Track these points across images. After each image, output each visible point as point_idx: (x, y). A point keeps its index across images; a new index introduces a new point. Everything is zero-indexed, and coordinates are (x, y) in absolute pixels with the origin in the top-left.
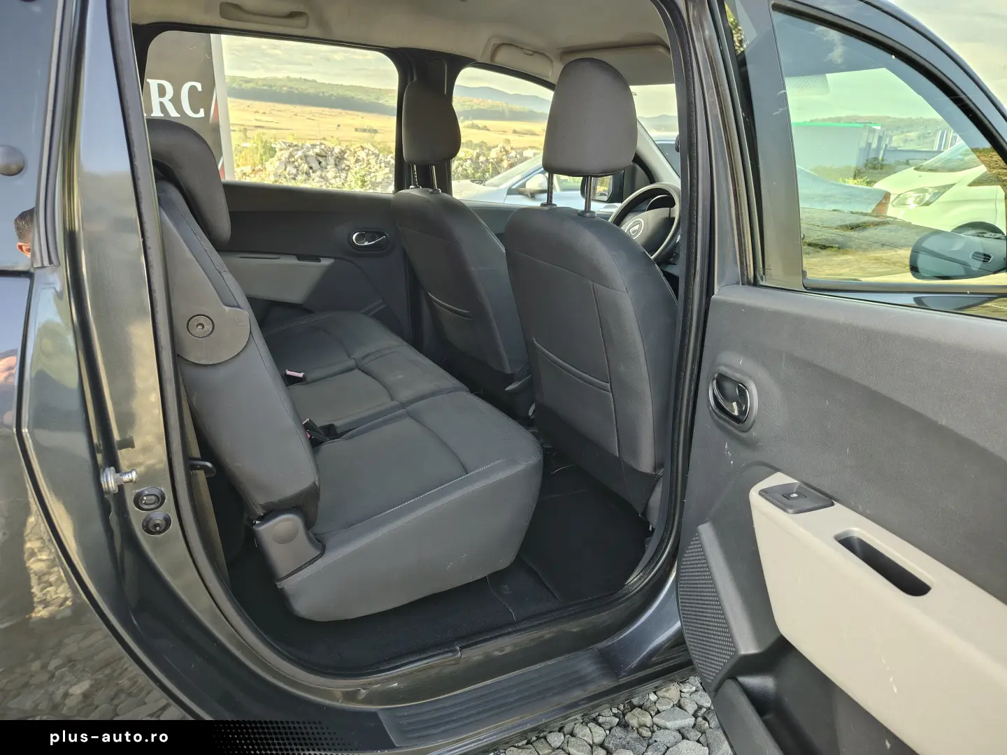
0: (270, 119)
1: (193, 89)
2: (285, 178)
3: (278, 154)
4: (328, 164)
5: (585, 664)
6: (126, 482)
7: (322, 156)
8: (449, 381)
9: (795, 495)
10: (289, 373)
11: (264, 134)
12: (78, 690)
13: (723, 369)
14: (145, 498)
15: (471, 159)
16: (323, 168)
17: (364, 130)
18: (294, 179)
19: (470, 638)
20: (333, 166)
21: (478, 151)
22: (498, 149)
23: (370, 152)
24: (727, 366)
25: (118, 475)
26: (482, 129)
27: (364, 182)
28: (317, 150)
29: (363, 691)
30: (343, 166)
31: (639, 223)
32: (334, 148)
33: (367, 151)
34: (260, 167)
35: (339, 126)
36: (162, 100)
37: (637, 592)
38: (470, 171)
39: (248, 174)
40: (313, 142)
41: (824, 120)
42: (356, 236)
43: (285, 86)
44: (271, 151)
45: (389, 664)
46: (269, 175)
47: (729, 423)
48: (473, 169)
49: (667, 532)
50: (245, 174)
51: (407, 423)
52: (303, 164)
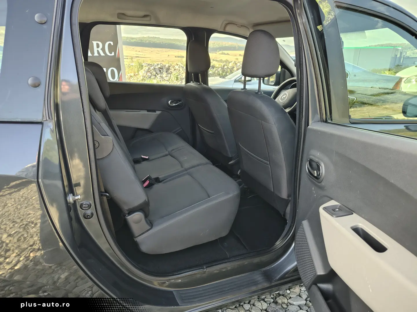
0: (141, 54)
1: (110, 44)
2: (146, 77)
3: (144, 68)
4: (163, 72)
5: (257, 276)
6: (77, 199)
7: (161, 68)
8: (205, 160)
9: (337, 210)
10: (142, 156)
11: (139, 60)
12: (63, 276)
13: (312, 157)
14: (84, 205)
15: (221, 67)
16: (161, 73)
17: (179, 57)
18: (150, 78)
19: (210, 263)
20: (165, 72)
21: (224, 64)
22: (233, 62)
23: (180, 66)
24: (313, 156)
25: (74, 197)
26: (227, 54)
27: (177, 78)
28: (159, 66)
29: (167, 283)
30: (169, 72)
31: (286, 94)
32: (166, 65)
33: (179, 66)
34: (137, 73)
35: (169, 55)
36: (98, 49)
37: (280, 248)
38: (221, 72)
39: (132, 76)
40: (158, 63)
41: (376, 46)
42: (170, 102)
43: (147, 40)
44: (141, 67)
45: (177, 272)
46: (140, 77)
47: (314, 179)
48: (222, 71)
49: (292, 223)
50: (131, 76)
51: (187, 177)
52: (154, 72)
